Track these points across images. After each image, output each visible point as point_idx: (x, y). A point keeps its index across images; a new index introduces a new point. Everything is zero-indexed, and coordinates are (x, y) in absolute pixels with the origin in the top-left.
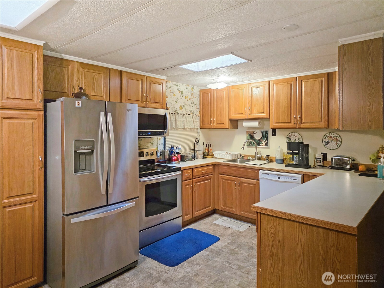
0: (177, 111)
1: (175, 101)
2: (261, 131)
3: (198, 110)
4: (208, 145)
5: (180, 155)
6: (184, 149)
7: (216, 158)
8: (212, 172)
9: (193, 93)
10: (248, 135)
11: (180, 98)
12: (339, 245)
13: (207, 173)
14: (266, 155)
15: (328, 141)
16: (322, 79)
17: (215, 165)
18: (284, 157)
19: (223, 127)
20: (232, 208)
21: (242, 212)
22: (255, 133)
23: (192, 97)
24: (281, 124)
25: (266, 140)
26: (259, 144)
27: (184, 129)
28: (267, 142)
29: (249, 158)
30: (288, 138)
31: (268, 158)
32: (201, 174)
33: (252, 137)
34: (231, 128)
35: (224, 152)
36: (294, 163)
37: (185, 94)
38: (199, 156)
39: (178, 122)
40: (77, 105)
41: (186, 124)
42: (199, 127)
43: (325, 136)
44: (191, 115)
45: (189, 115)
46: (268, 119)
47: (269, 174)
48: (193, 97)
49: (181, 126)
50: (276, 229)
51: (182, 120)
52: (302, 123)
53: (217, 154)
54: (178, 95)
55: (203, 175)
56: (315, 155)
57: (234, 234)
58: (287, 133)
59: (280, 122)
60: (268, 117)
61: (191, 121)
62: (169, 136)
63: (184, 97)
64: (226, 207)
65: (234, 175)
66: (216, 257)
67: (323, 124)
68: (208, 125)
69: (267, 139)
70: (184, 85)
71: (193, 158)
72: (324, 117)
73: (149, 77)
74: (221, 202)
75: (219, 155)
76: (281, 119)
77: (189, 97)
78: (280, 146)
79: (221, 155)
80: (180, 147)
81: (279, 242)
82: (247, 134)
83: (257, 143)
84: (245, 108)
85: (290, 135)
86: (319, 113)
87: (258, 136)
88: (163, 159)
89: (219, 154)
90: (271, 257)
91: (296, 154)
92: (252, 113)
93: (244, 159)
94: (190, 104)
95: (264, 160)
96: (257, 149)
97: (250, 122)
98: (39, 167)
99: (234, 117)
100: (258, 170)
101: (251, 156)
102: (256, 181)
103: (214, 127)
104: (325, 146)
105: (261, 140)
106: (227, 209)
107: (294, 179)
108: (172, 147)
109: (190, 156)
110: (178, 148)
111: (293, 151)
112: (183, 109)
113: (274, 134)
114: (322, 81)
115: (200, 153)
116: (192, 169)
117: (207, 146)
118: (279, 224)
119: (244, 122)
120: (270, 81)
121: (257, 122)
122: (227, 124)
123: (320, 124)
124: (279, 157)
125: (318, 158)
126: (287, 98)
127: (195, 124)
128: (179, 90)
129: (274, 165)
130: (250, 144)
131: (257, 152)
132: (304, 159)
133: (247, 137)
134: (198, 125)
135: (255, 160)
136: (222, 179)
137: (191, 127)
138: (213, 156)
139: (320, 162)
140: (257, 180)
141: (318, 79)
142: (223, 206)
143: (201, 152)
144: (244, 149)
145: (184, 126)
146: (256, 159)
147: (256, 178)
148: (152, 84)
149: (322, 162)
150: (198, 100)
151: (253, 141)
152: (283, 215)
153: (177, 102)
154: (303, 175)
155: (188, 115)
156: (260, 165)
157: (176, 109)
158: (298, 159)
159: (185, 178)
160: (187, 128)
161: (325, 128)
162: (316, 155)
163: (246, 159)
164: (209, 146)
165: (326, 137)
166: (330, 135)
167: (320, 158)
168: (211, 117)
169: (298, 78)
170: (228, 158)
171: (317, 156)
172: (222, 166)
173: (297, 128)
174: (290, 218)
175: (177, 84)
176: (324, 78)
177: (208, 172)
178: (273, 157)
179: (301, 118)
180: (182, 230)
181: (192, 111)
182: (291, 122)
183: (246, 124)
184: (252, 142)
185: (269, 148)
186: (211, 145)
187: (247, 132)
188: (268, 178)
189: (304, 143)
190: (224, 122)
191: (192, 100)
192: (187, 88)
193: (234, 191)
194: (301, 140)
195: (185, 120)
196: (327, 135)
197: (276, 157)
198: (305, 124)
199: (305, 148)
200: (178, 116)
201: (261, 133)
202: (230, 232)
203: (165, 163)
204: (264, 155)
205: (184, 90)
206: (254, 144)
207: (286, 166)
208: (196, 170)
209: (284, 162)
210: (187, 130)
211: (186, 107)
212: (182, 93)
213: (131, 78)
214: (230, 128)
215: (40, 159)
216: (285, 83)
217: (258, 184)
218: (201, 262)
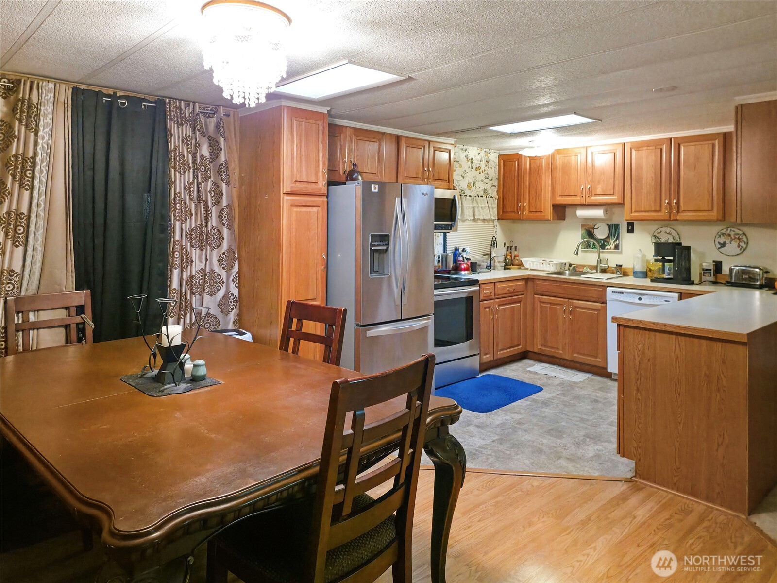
0: (463, 192)
1: (461, 176)
2: (607, 224)
3: (496, 189)
4: (511, 247)
5: (470, 262)
6: (473, 252)
7: (527, 269)
8: (523, 291)
9: (487, 162)
10: (584, 231)
11: (468, 170)
12: (725, 357)
13: (515, 291)
14: (616, 265)
15: (725, 242)
16: (713, 142)
17: (527, 280)
18: (648, 267)
19: (542, 218)
20: (558, 349)
21: (575, 355)
22: (597, 229)
23: (486, 169)
24: (644, 214)
25: (616, 240)
26: (603, 247)
27: (474, 220)
28: (617, 242)
29: (585, 270)
30: (655, 236)
31: (621, 269)
32: (507, 292)
33: (590, 234)
34: (555, 220)
35: (540, 260)
36: (666, 276)
37: (476, 163)
38: (498, 265)
39: (465, 208)
40: (373, 190)
41: (477, 213)
42: (497, 218)
43: (719, 234)
44: (484, 198)
45: (482, 197)
46: (621, 204)
47: (623, 293)
48: (488, 167)
49: (469, 216)
50: (644, 345)
51: (471, 205)
52: (680, 212)
53: (528, 263)
54: (466, 165)
55: (510, 295)
56: (701, 265)
57: (565, 385)
58: (653, 227)
59: (643, 210)
60: (620, 201)
61: (485, 206)
62: (458, 231)
63: (474, 167)
64: (547, 347)
65: (561, 295)
66: (542, 407)
67: (714, 214)
68: (513, 214)
69: (618, 238)
70: (475, 149)
71: (490, 267)
72: (718, 204)
73: (432, 141)
74: (538, 340)
75: (533, 264)
76: (644, 205)
77: (482, 169)
78: (640, 250)
79: (536, 265)
80: (468, 249)
81: (649, 360)
82: (582, 230)
83: (600, 244)
84: (580, 188)
85: (659, 231)
86: (709, 197)
87: (601, 233)
88: (444, 268)
89: (533, 262)
90: (638, 381)
91: (670, 261)
92: (593, 194)
93: (576, 271)
94: (484, 179)
95: (613, 273)
96: (601, 254)
97: (588, 209)
98: (323, 267)
99: (560, 200)
100: (604, 287)
101: (590, 266)
102: (600, 304)
103: (524, 217)
104: (720, 250)
105: (606, 240)
106: (548, 350)
107: (666, 301)
108: (456, 249)
109: (485, 265)
110: (465, 251)
111: (663, 258)
112: (473, 188)
113: (631, 230)
114: (714, 145)
115: (499, 260)
116: (493, 284)
117: (509, 249)
118: (649, 338)
119: (579, 210)
120: (624, 143)
121: (601, 209)
122: (549, 212)
123: (710, 214)
124: (638, 268)
125: (707, 270)
126: (654, 171)
127: (492, 213)
128: (467, 157)
129: (630, 280)
130: (588, 246)
131: (600, 260)
132: (683, 270)
133: (582, 235)
134: (494, 213)
135: (597, 272)
136: (540, 302)
137: (485, 217)
138: (520, 265)
139: (711, 276)
140: (603, 303)
141: (708, 142)
142: (542, 345)
143: (502, 259)
144: (577, 254)
145: (474, 215)
146: (599, 272)
147: (601, 300)
148: (436, 152)
149: (714, 275)
150: (495, 171)
151: (592, 241)
152: (655, 326)
153: (463, 177)
154: (681, 293)
155: (480, 197)
156: (607, 279)
157: (462, 189)
158: (672, 271)
159: (484, 297)
160: (478, 219)
161: (718, 220)
162: (704, 264)
163: (580, 272)
164: (513, 249)
165: (722, 236)
166: (728, 232)
167: (711, 270)
168: (519, 200)
169: (673, 139)
170: (548, 269)
171: (705, 266)
172: (542, 281)
173: (671, 220)
174: (664, 328)
175: (465, 147)
176: (717, 141)
177: (517, 291)
178: (628, 268)
179: (678, 203)
180: (480, 375)
181: (485, 191)
182: (660, 211)
183: (581, 213)
184: (591, 243)
185: (621, 253)
186: (516, 247)
187: (583, 226)
188: (621, 299)
189: (683, 245)
190: (542, 208)
191: (486, 172)
192: (479, 154)
193: (561, 321)
194: (679, 239)
195: (476, 205)
196: (722, 231)
197: (633, 268)
198: (685, 214)
199: (685, 252)
200: (466, 199)
201: (607, 229)
202: (557, 382)
203: (449, 273)
204: (613, 264)
205: (475, 156)
206: (594, 246)
207: (652, 281)
208: (499, 285)
209: (648, 275)
210: (478, 223)
211: (477, 184)
212: (472, 163)
213: (410, 146)
214: (553, 219)
215: (324, 256)
216: (651, 148)
217: (605, 308)
218: (522, 411)
